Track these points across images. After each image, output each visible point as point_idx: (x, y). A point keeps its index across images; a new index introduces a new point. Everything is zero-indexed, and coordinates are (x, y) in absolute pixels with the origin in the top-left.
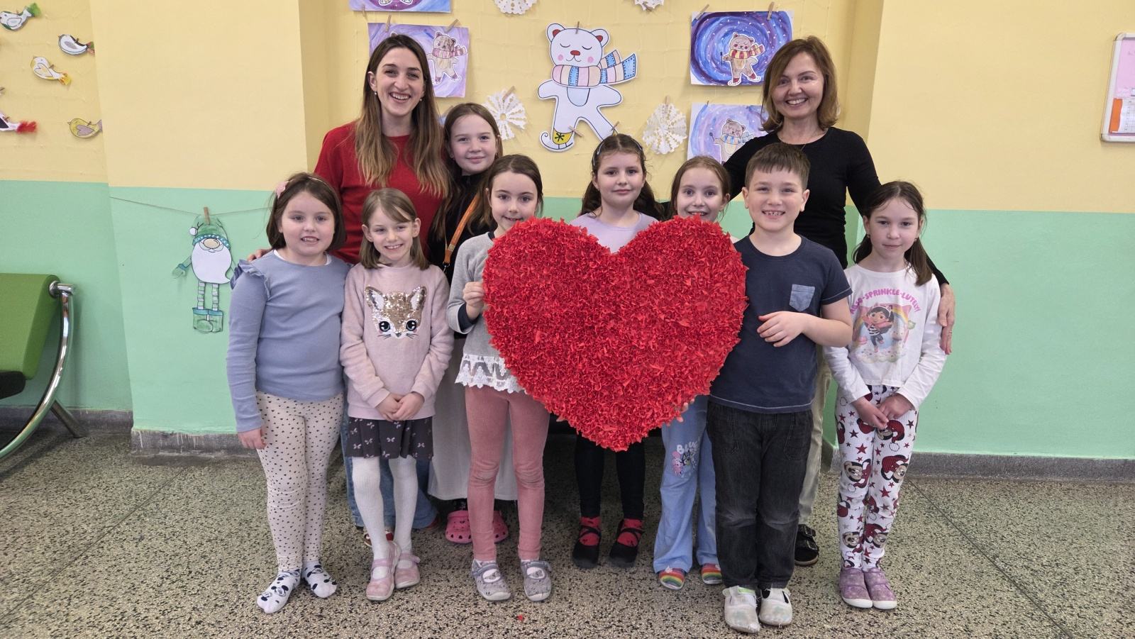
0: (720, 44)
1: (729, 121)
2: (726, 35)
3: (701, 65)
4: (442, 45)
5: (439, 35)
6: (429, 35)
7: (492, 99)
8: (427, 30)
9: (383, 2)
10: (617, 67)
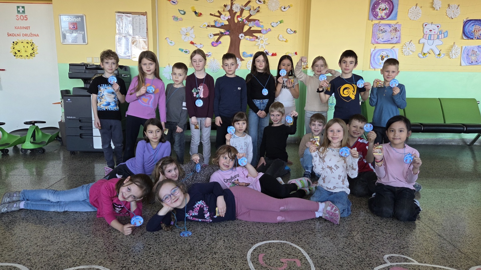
0: (471, 28)
1: (472, 50)
2: (473, 25)
3: (466, 34)
4: (393, 29)
5: (392, 26)
6: (390, 26)
7: (406, 44)
8: (389, 25)
9: (378, 18)
10: (443, 34)
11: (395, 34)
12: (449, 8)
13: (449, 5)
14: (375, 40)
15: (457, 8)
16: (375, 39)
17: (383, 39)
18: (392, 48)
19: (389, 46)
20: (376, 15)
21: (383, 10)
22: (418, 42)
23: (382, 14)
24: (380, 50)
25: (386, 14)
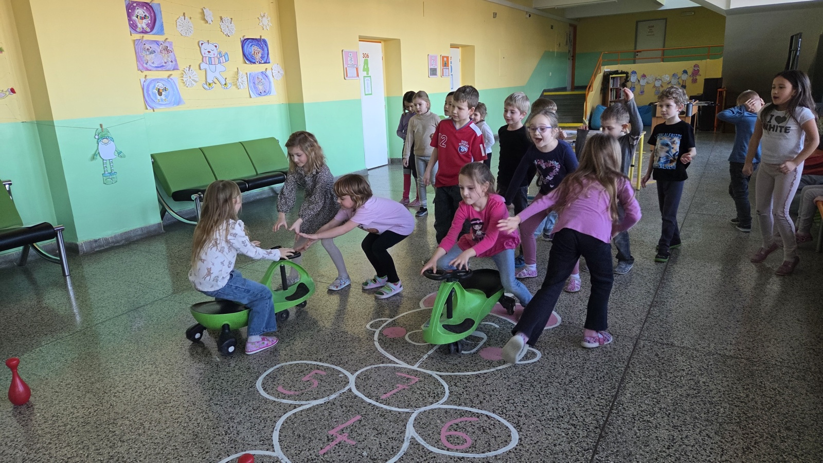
0: (251, 49)
1: (257, 78)
3: (246, 56)
4: (163, 48)
6: (158, 44)
7: (185, 70)
8: (157, 42)
9: (138, 30)
10: (223, 57)
11: (168, 56)
12: (222, 22)
13: (221, 18)
14: (142, 65)
15: (231, 23)
16: (142, 62)
17: (153, 63)
18: (169, 77)
19: (164, 74)
20: (134, 26)
21: (142, 18)
22: (198, 67)
23: (142, 24)
24: (153, 80)
25: (148, 25)
